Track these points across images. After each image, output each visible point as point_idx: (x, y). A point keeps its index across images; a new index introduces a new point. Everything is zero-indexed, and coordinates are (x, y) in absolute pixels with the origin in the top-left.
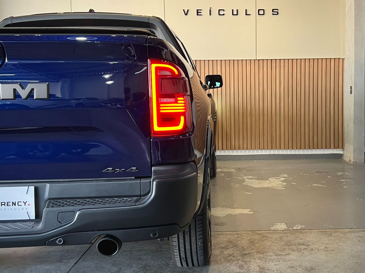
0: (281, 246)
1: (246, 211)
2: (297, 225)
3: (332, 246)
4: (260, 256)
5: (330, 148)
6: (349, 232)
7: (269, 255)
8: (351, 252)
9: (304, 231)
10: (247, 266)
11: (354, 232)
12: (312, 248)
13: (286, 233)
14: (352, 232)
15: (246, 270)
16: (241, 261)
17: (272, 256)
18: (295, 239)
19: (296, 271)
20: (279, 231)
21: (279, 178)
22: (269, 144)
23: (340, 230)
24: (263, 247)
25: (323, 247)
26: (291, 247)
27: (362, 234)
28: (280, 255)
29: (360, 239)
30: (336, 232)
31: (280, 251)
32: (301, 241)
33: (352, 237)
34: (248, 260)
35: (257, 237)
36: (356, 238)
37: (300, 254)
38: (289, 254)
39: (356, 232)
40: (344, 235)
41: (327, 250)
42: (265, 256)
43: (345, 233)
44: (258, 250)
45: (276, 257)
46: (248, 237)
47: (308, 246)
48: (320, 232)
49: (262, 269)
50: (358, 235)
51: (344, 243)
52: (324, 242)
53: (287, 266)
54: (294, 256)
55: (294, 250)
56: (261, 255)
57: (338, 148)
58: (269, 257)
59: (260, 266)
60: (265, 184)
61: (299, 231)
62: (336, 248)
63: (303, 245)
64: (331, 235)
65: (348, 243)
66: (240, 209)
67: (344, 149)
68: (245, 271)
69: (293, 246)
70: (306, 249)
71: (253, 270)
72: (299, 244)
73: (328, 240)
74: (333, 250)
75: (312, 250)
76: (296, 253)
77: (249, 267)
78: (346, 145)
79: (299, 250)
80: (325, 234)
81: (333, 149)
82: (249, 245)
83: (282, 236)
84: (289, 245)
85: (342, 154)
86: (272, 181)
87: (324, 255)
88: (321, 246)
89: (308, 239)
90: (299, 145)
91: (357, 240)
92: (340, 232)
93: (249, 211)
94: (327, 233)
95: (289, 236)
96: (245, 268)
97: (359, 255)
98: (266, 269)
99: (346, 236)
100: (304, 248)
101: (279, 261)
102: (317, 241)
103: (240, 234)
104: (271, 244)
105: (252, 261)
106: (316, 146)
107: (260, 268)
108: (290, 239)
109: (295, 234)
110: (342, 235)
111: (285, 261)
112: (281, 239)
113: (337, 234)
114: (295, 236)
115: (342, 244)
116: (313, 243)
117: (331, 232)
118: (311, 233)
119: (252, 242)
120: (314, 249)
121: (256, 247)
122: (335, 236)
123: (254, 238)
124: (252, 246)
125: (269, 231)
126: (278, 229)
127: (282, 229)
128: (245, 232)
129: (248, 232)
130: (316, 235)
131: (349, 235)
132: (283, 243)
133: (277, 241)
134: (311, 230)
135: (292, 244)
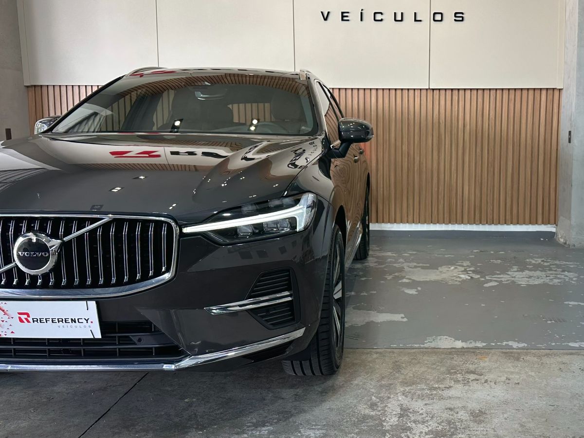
0: (439, 374)
1: (398, 317)
2: (470, 341)
3: (518, 377)
4: (405, 390)
5: (537, 223)
6: (547, 355)
7: (418, 387)
8: (546, 387)
9: (478, 351)
10: (382, 405)
11: (555, 355)
12: (486, 378)
13: (450, 353)
14: (552, 356)
15: (380, 411)
16: (375, 396)
17: (423, 389)
18: (463, 364)
19: (455, 415)
20: (441, 350)
21: (455, 266)
23: (533, 351)
24: (412, 376)
25: (503, 379)
26: (455, 377)
27: (566, 359)
28: (435, 389)
29: (562, 366)
30: (527, 354)
31: (438, 382)
32: (472, 367)
33: (550, 364)
34: (386, 395)
35: (406, 358)
36: (556, 366)
37: (466, 388)
38: (450, 387)
39: (558, 355)
40: (539, 360)
41: (508, 383)
42: (413, 390)
43: (539, 357)
44: (405, 379)
45: (428, 392)
46: (393, 357)
47: (482, 375)
48: (503, 353)
49: (406, 410)
50: (560, 360)
51: (537, 373)
52: (507, 370)
53: (443, 407)
54: (457, 391)
55: (459, 381)
56: (406, 388)
57: (549, 224)
58: (418, 392)
59: (402, 405)
60: (433, 276)
61: (471, 350)
62: (523, 379)
63: (473, 372)
64: (518, 359)
65: (544, 372)
66: (389, 314)
67: (557, 225)
68: (377, 413)
69: (459, 375)
70: (478, 380)
71: (391, 411)
72: (467, 372)
73: (513, 366)
74: (518, 383)
75: (486, 381)
76: (460, 386)
77: (386, 406)
78: (561, 219)
79: (466, 382)
80: (510, 356)
81: (540, 225)
82: (391, 371)
83: (444, 358)
84: (452, 373)
85: (555, 233)
86: (444, 271)
87: (503, 391)
88: (501, 377)
89: (482, 364)
90: (490, 216)
91: (558, 368)
92: (533, 354)
93: (402, 318)
94: (513, 355)
95: (455, 359)
96: (380, 409)
97: (557, 392)
98: (411, 411)
99: (541, 362)
100: (473, 378)
101: (433, 399)
102: (495, 368)
103: (381, 353)
104: (426, 369)
105: (392, 396)
106: (515, 220)
107: (401, 409)
108: (455, 363)
109: (464, 354)
110: (535, 359)
111: (442, 398)
112: (441, 363)
113: (528, 358)
114: (463, 358)
115: (533, 374)
116: (490, 371)
117: (519, 354)
118: (488, 354)
119: (397, 367)
120: (489, 380)
121: (402, 374)
122: (525, 361)
123: (401, 359)
124: (396, 372)
125: (425, 350)
126: (439, 347)
127: (446, 347)
128: (389, 350)
129: (393, 350)
130: (495, 358)
131: (546, 360)
132: (443, 369)
133: (435, 366)
134: (489, 350)
135: (458, 371)
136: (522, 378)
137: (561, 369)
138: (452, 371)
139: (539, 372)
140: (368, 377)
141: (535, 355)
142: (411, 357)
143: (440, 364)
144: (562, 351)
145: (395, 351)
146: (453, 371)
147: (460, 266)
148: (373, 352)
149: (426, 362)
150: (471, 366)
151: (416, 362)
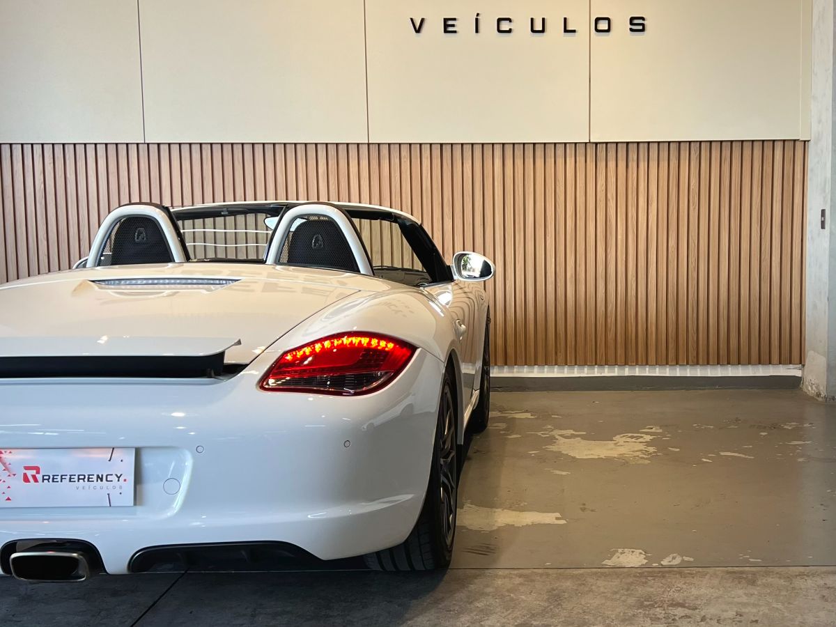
0: (626, 607)
1: (549, 518)
2: (671, 556)
3: (755, 610)
5: (769, 362)
6: (801, 575)
9: (687, 571)
11: (813, 575)
12: (703, 613)
13: (642, 575)
14: (808, 576)
18: (664, 592)
20: (626, 570)
21: (639, 435)
22: (620, 351)
23: (778, 569)
24: (581, 611)
25: (731, 614)
26: (651, 612)
27: (832, 581)
29: (825, 592)
30: (767, 574)
32: (678, 597)
33: (807, 588)
35: (568, 584)
36: (817, 592)
39: (818, 575)
40: (788, 583)
41: (740, 622)
43: (789, 578)
44: (569, 617)
46: (547, 583)
47: (696, 609)
48: (728, 573)
50: (821, 582)
51: (786, 605)
52: (736, 600)
55: (659, 619)
57: (791, 363)
60: (604, 450)
61: (675, 569)
62: (763, 615)
63: (682, 605)
64: (753, 583)
65: (796, 603)
66: (535, 513)
67: (804, 366)
69: (658, 609)
70: (690, 617)
72: (672, 605)
73: (745, 593)
74: (756, 621)
75: (703, 619)
78: (810, 355)
79: (671, 621)
80: (740, 578)
81: (776, 365)
82: (546, 604)
83: (632, 583)
84: (647, 606)
85: (801, 378)
86: (621, 443)
88: (727, 611)
89: (694, 591)
90: (692, 353)
91: (819, 596)
92: (777, 573)
93: (557, 519)
94: (745, 576)
95: (650, 584)
99: (792, 586)
100: (682, 615)
102: (717, 597)
103: (527, 576)
104: (604, 601)
106: (734, 358)
108: (651, 590)
109: (664, 577)
110: (782, 582)
112: (628, 590)
113: (770, 580)
114: (663, 581)
115: (780, 606)
116: (709, 602)
117: (754, 574)
118: (704, 575)
119: (556, 598)
120: (709, 616)
121: (564, 609)
122: (765, 586)
123: (562, 586)
124: (554, 607)
125: (599, 570)
126: (623, 565)
127: (633, 566)
128: (540, 571)
129: (547, 570)
130: (716, 582)
131: (799, 583)
132: (631, 601)
133: (618, 596)
134: (705, 569)
135: (656, 603)
136: (761, 613)
137: (824, 596)
138: (646, 604)
139: (789, 603)
140: (509, 614)
141: (780, 576)
142: (577, 583)
143: (626, 593)
144: (824, 569)
145: (550, 571)
146: (648, 603)
147: (647, 433)
148: (514, 574)
149: (602, 589)
150: (676, 595)
151: (587, 589)
